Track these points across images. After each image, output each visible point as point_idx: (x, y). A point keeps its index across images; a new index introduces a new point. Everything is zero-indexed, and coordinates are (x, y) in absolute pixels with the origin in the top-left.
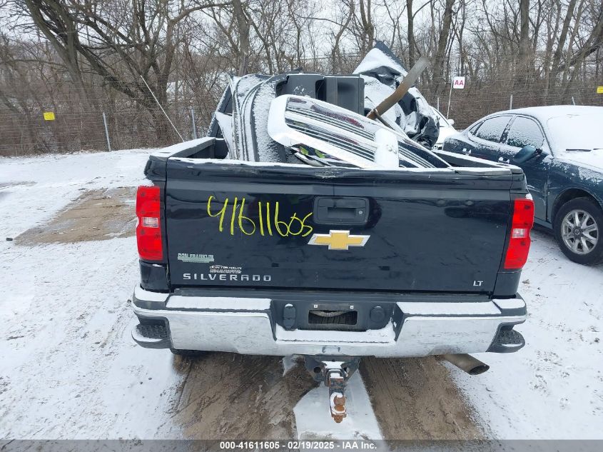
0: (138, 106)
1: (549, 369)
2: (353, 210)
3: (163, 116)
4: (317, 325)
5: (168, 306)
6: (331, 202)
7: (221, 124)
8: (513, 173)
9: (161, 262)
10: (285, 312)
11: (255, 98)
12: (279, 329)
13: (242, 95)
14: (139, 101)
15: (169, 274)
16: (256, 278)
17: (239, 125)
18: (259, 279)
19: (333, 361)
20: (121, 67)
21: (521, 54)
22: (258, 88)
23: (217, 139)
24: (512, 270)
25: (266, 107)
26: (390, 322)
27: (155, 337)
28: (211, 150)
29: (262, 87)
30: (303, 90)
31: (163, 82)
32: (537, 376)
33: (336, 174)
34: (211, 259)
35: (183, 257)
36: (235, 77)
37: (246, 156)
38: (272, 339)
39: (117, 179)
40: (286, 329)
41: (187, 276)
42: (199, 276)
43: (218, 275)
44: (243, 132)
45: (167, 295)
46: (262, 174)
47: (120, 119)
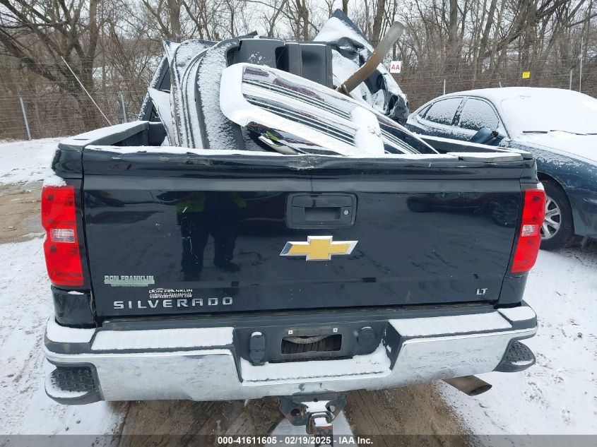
0: (61, 91)
1: (540, 374)
2: (337, 210)
3: (89, 102)
4: (292, 355)
5: (94, 347)
6: (308, 201)
7: (157, 103)
8: (524, 159)
9: (82, 288)
10: (252, 343)
11: (199, 67)
12: (245, 364)
13: (182, 65)
14: (62, 85)
15: (94, 302)
16: (213, 302)
17: (180, 103)
18: (216, 303)
19: (316, 400)
20: (40, 49)
21: (451, 40)
22: (204, 54)
23: (151, 123)
24: (520, 273)
25: (216, 79)
26: (381, 345)
27: (78, 389)
28: (145, 136)
29: (209, 53)
30: (260, 59)
31: (88, 65)
32: (529, 384)
33: (315, 164)
34: (150, 280)
35: (111, 281)
36: (172, 44)
37: (191, 142)
38: (237, 380)
39: (39, 170)
40: (254, 364)
41: (119, 305)
42: (135, 304)
43: (161, 300)
44: (186, 111)
45: (92, 331)
46: (216, 166)
47: (39, 104)
